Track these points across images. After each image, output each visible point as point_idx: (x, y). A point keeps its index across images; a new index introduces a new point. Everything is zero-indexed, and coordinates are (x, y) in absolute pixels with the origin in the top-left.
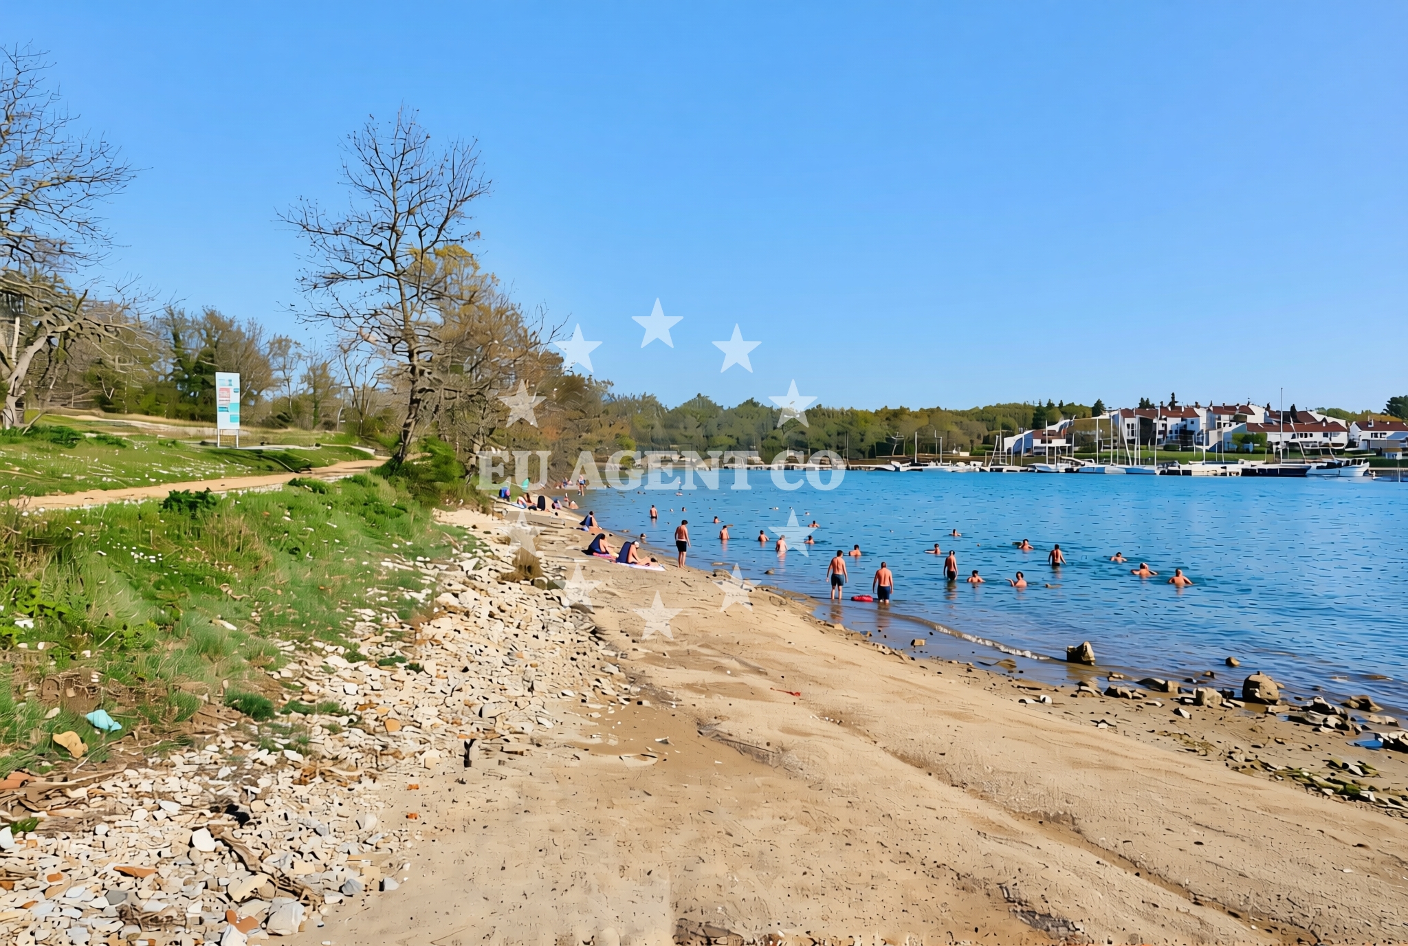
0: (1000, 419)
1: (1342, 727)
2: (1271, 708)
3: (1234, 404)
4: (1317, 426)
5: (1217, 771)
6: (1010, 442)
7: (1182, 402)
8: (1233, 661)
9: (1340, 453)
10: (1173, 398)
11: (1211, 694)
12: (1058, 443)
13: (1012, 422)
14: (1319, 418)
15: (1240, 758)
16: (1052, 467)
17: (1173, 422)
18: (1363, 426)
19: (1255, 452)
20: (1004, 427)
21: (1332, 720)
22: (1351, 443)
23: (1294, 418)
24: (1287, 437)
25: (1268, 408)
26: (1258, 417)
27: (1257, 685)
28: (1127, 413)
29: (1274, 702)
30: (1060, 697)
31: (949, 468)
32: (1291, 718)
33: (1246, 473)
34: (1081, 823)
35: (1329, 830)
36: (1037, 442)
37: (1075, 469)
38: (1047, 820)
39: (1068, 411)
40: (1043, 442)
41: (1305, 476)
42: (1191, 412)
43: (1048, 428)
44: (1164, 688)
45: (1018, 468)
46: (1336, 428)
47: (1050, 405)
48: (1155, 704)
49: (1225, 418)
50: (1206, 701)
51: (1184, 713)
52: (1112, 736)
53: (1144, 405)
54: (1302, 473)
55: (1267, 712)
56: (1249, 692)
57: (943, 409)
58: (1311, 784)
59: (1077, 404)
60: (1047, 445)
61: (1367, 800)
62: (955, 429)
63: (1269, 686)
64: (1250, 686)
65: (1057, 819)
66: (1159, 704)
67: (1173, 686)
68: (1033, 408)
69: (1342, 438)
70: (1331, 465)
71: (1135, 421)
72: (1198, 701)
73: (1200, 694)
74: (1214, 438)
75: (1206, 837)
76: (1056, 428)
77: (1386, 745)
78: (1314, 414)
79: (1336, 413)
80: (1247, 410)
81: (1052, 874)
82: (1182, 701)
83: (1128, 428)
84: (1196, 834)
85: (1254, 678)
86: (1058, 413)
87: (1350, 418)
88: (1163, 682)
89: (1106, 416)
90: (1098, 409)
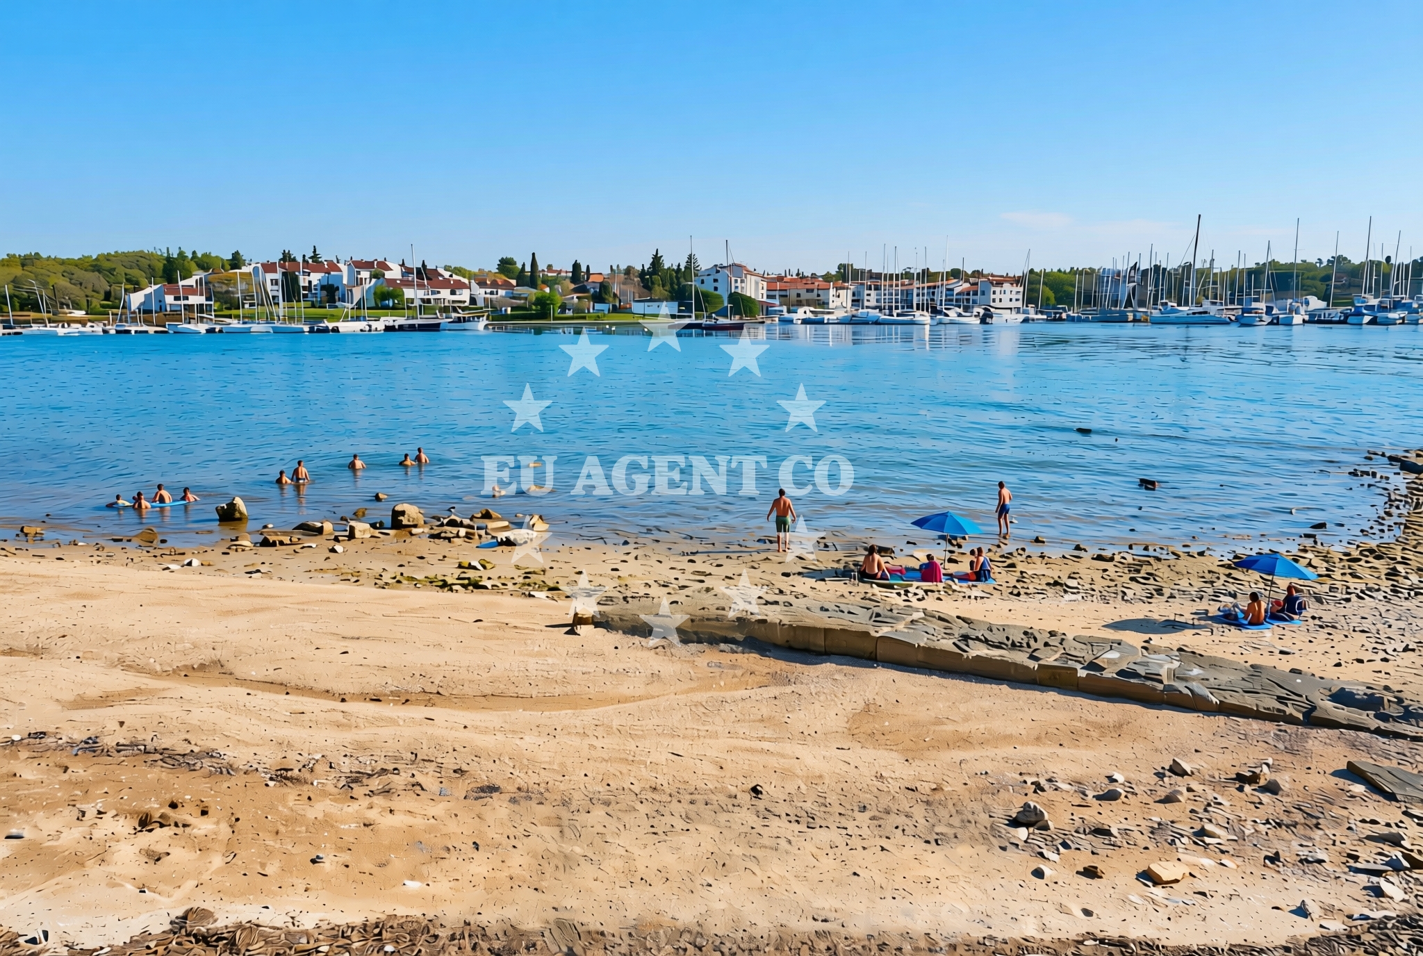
0: (121, 270)
1: (469, 536)
2: (414, 531)
3: (371, 260)
4: (446, 284)
5: (368, 591)
6: (136, 299)
7: (324, 257)
8: (381, 496)
9: (464, 309)
10: (315, 251)
11: (362, 528)
12: (195, 300)
13: (135, 273)
14: (447, 274)
15: (387, 578)
16: (192, 327)
17: (316, 278)
18: (482, 284)
19: (394, 308)
20: (129, 281)
21: (463, 531)
22: (473, 300)
23: (425, 275)
24: (421, 294)
25: (403, 265)
26: (395, 273)
27: (403, 513)
28: (269, 267)
29: (415, 526)
30: (210, 557)
31: (61, 331)
32: (433, 536)
33: (388, 329)
34: (230, 666)
35: (454, 615)
36: (169, 299)
37: (218, 328)
38: (191, 672)
39: (204, 263)
40: (177, 298)
41: (438, 331)
42: (333, 266)
43: (181, 283)
44: (320, 531)
45: (151, 330)
46: (462, 286)
47: (181, 254)
48: (311, 547)
49: (365, 274)
50: (358, 534)
51: (339, 548)
52: (266, 582)
53: (286, 257)
54: (435, 328)
55: (412, 535)
56: (397, 520)
57: (44, 255)
58: (445, 585)
59: (213, 255)
60: (183, 302)
61: (485, 587)
62: (63, 283)
63: (412, 512)
64: (396, 514)
65: (202, 667)
66: (314, 546)
67: (328, 527)
68: (159, 258)
69: (464, 296)
70: (459, 320)
71: (278, 276)
72: (351, 536)
73: (352, 528)
74: (357, 294)
75: (350, 645)
76: (191, 282)
77: (502, 543)
78: (441, 271)
79: (458, 271)
80: (384, 266)
81: (196, 717)
82: (336, 539)
83: (271, 282)
84: (343, 645)
85: (399, 508)
86: (193, 265)
87: (471, 276)
88: (319, 525)
89: (245, 269)
90: (236, 262)
